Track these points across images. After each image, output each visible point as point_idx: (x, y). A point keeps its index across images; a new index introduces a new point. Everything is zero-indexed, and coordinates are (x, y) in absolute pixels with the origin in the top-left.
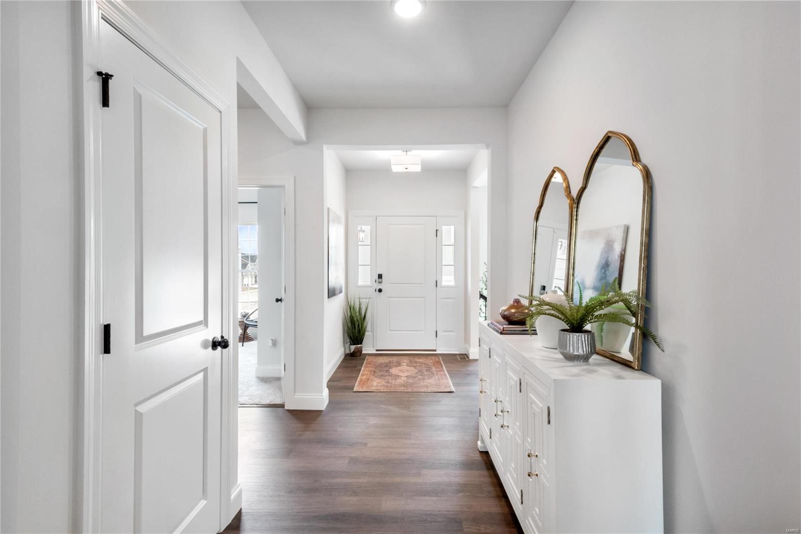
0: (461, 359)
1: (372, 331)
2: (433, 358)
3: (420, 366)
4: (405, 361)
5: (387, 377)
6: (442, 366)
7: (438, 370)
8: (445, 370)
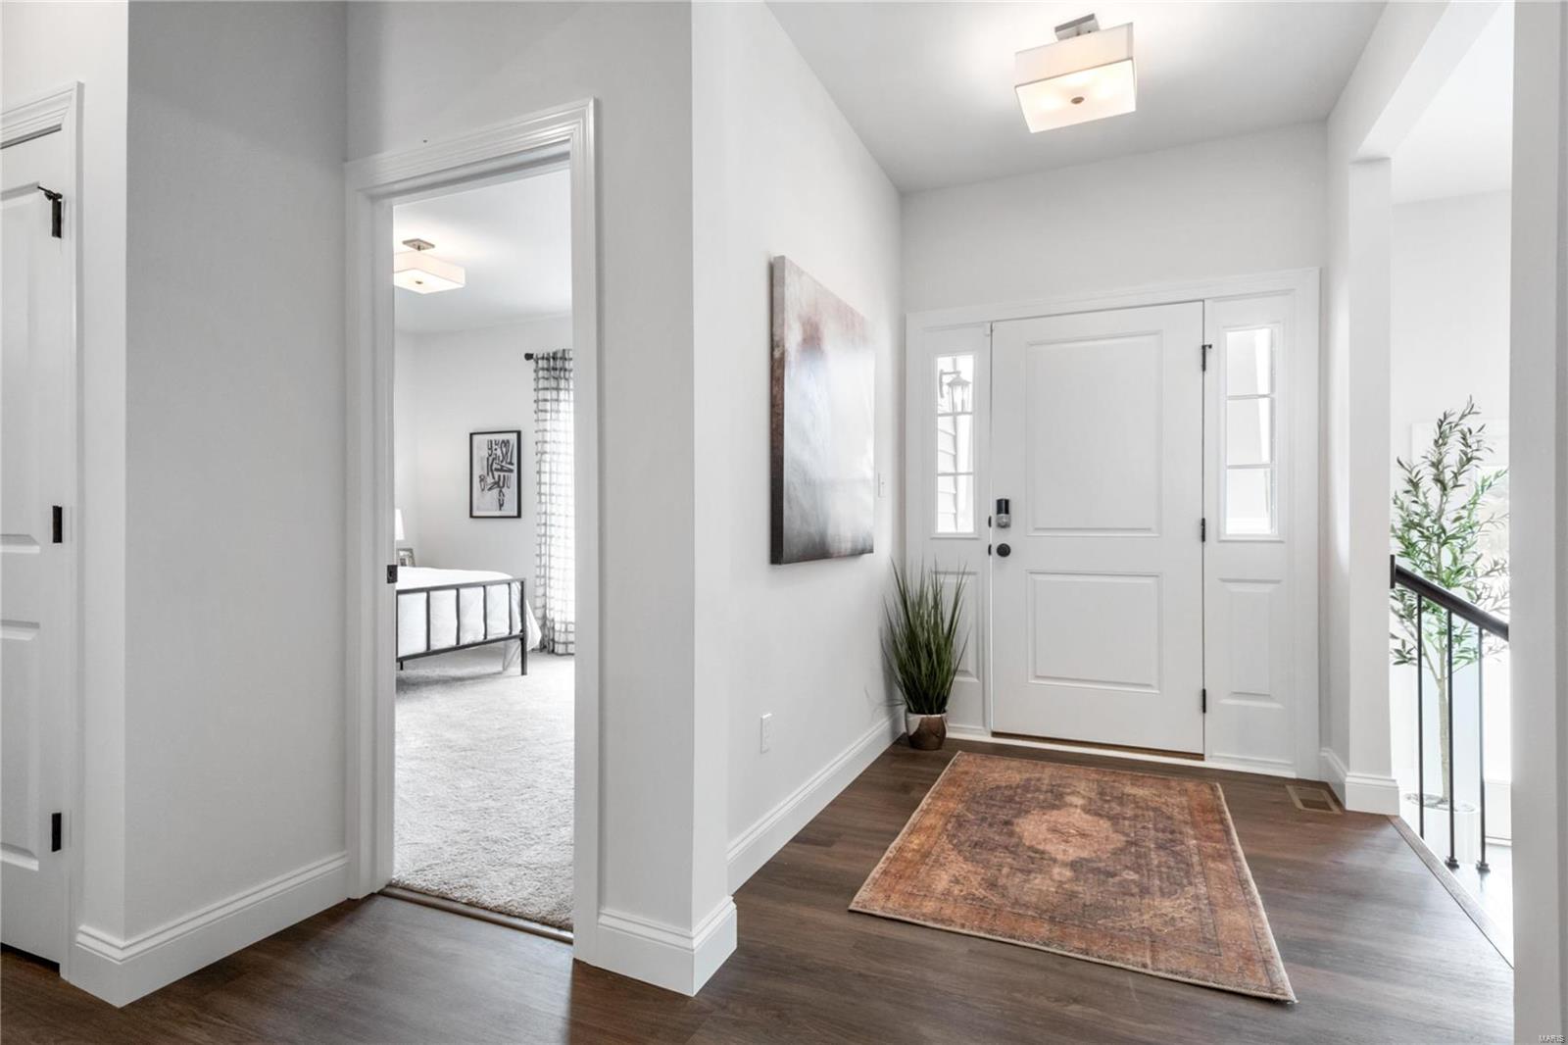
0: (1306, 803)
1: (981, 672)
2: (1190, 785)
3: (1136, 817)
4: (1082, 786)
5: (998, 857)
6: (1227, 832)
7: (1209, 846)
8: (1241, 853)
